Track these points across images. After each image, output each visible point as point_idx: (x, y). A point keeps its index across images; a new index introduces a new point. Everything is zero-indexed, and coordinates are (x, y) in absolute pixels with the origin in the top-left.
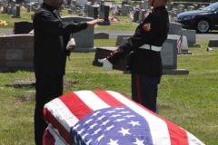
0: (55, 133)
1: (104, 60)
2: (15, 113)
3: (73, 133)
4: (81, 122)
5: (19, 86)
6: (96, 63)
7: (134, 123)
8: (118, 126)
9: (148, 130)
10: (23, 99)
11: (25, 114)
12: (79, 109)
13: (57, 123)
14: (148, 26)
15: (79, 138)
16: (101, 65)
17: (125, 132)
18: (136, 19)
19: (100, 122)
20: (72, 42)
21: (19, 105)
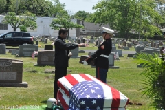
0: (62, 92)
1: (84, 61)
2: (45, 84)
3: (70, 91)
4: (74, 87)
5: (47, 72)
6: (81, 62)
7: (97, 88)
8: (90, 89)
9: (103, 91)
10: (48, 78)
11: (49, 84)
12: (73, 82)
13: (63, 88)
14: (103, 47)
15: (73, 94)
16: (83, 63)
17: (93, 91)
18: (97, 45)
19: (82, 87)
20: (71, 53)
21: (46, 80)
